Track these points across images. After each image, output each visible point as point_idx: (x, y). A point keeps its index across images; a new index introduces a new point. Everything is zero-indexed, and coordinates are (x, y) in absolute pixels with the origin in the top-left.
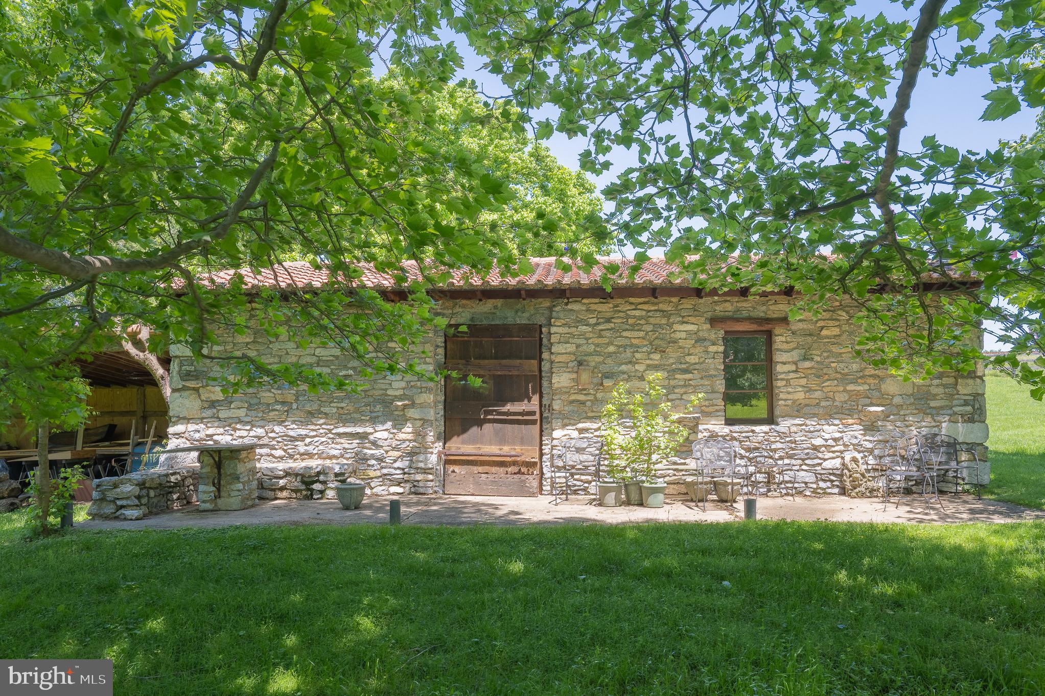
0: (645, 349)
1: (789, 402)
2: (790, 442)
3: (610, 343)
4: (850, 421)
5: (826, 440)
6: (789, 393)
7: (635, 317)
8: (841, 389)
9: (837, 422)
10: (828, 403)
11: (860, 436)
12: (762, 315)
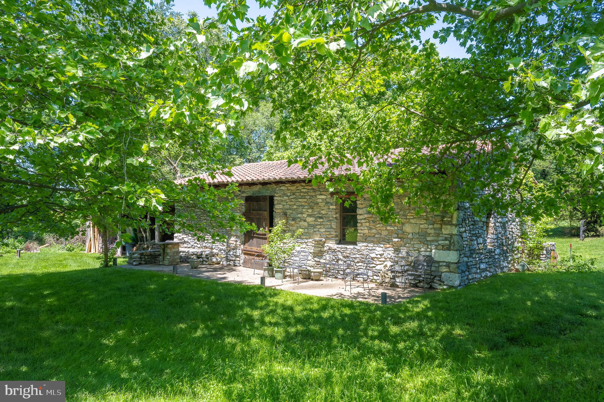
0: (306, 207)
1: (362, 234)
2: (361, 254)
3: (295, 204)
4: (388, 246)
5: (377, 255)
6: (362, 230)
7: (303, 192)
8: (385, 229)
9: (382, 246)
10: (379, 236)
11: (391, 254)
12: (352, 190)
